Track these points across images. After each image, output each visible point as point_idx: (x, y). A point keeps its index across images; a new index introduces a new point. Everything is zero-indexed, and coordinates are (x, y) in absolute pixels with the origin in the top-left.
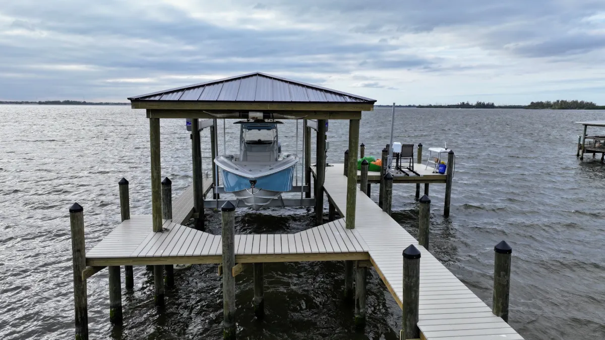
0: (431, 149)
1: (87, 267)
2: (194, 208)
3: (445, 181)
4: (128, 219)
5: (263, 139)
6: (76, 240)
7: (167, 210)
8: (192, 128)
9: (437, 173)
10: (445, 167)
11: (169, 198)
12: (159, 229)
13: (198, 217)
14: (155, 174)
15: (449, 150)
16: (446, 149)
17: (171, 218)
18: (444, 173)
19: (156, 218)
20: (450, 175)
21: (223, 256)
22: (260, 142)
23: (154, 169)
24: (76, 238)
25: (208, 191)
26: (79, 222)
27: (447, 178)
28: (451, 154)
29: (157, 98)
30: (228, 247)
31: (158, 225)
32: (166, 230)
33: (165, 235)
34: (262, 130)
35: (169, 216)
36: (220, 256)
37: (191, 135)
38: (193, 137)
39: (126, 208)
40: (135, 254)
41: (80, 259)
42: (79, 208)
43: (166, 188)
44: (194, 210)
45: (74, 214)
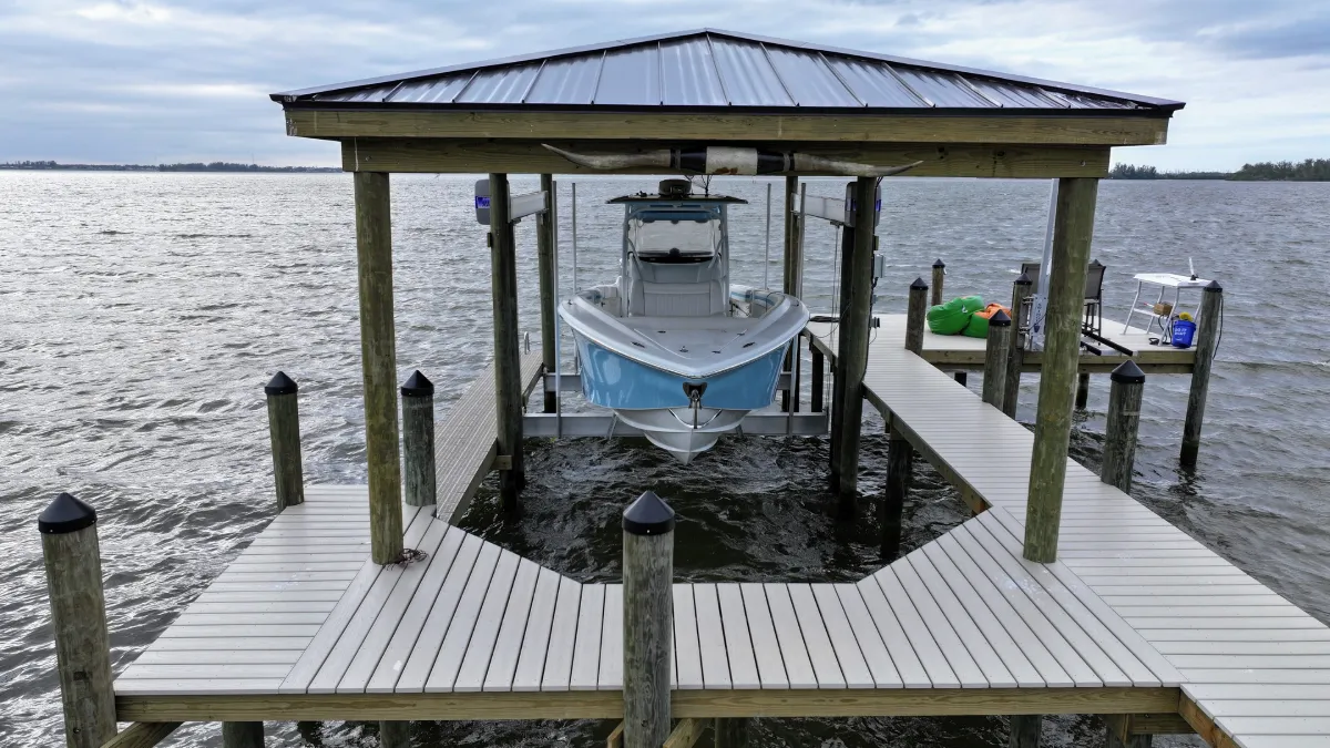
0: (1139, 277)
1: (123, 726)
2: (497, 442)
3: (1190, 368)
4: (296, 503)
5: (684, 248)
6: (69, 636)
7: (420, 476)
8: (492, 216)
9: (1165, 343)
10: (1192, 327)
11: (426, 437)
12: (392, 554)
13: (510, 467)
14: (376, 369)
15: (1203, 282)
16: (1194, 278)
17: (434, 502)
18: (1189, 345)
19: (382, 518)
20: (1206, 352)
21: (628, 699)
22: (674, 257)
23: (372, 353)
24: (70, 628)
25: (531, 387)
26: (78, 570)
27: (1196, 359)
28: (1214, 291)
29: (377, 97)
30: (649, 671)
31: (387, 541)
32: (415, 554)
33: (411, 577)
34: (682, 223)
35: (425, 493)
36: (616, 693)
37: (490, 236)
38: (496, 242)
39: (291, 467)
40: (296, 683)
41: (89, 705)
42: (80, 515)
43: (415, 407)
44: (498, 448)
45: (54, 538)
